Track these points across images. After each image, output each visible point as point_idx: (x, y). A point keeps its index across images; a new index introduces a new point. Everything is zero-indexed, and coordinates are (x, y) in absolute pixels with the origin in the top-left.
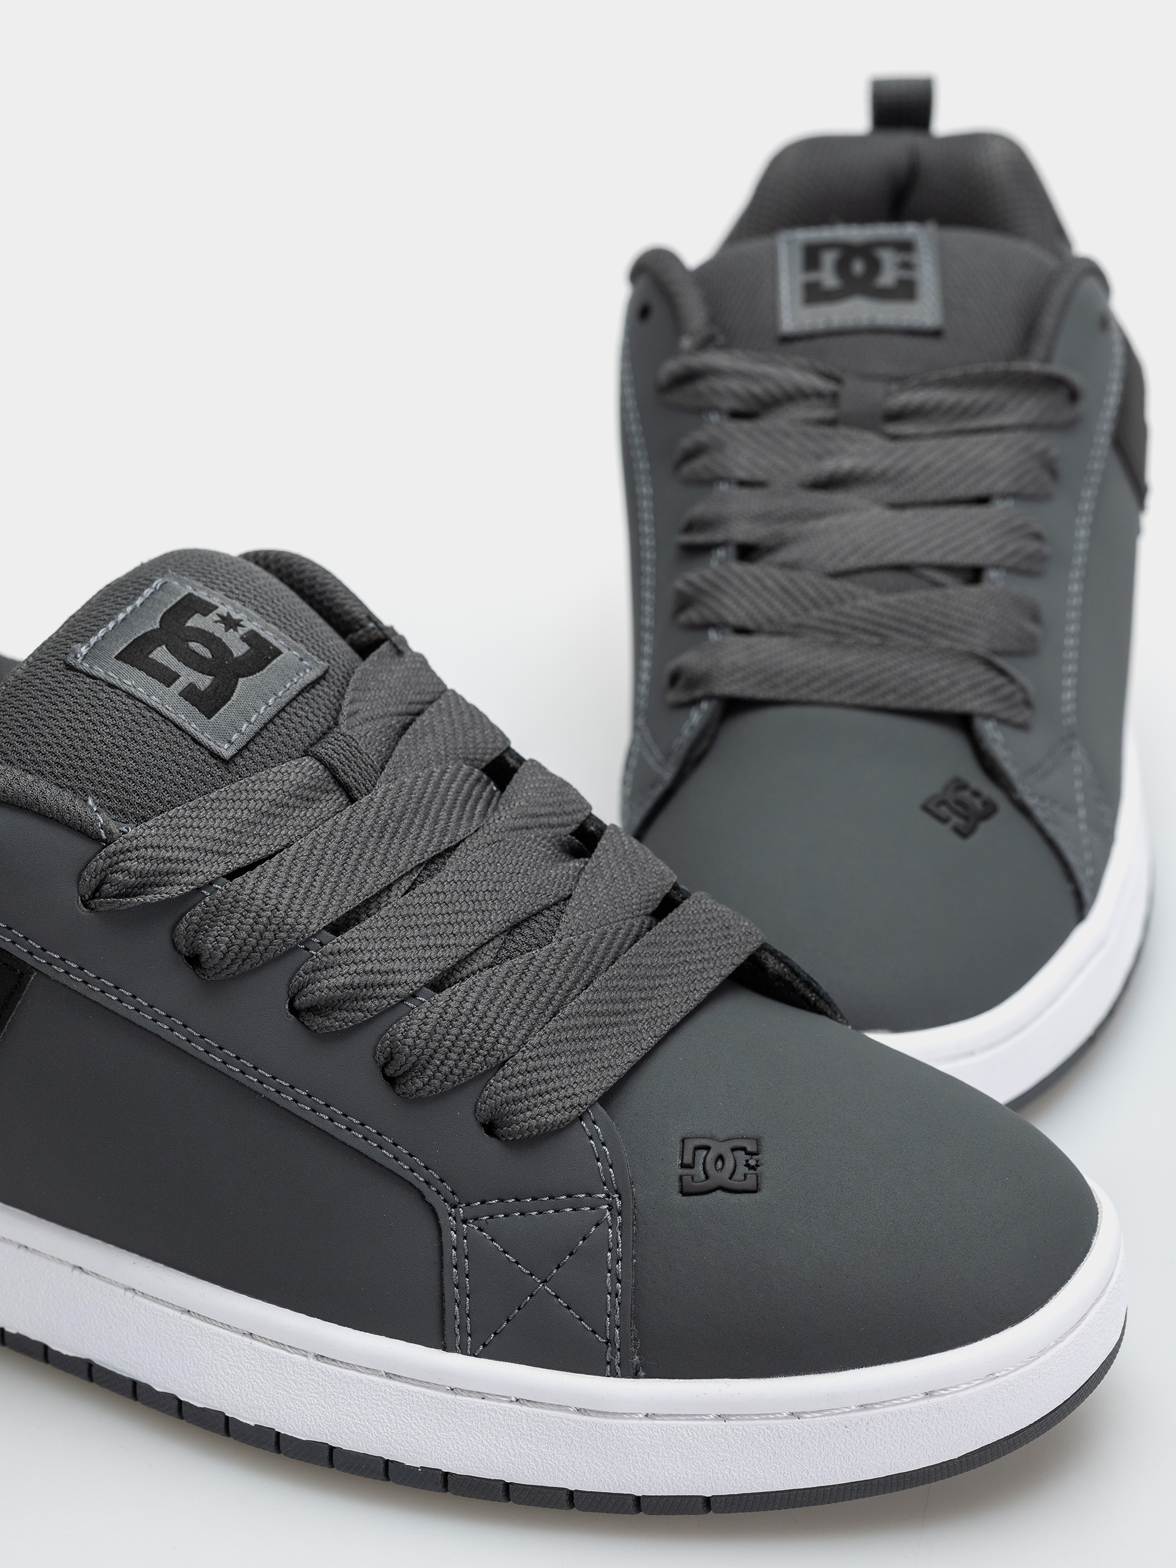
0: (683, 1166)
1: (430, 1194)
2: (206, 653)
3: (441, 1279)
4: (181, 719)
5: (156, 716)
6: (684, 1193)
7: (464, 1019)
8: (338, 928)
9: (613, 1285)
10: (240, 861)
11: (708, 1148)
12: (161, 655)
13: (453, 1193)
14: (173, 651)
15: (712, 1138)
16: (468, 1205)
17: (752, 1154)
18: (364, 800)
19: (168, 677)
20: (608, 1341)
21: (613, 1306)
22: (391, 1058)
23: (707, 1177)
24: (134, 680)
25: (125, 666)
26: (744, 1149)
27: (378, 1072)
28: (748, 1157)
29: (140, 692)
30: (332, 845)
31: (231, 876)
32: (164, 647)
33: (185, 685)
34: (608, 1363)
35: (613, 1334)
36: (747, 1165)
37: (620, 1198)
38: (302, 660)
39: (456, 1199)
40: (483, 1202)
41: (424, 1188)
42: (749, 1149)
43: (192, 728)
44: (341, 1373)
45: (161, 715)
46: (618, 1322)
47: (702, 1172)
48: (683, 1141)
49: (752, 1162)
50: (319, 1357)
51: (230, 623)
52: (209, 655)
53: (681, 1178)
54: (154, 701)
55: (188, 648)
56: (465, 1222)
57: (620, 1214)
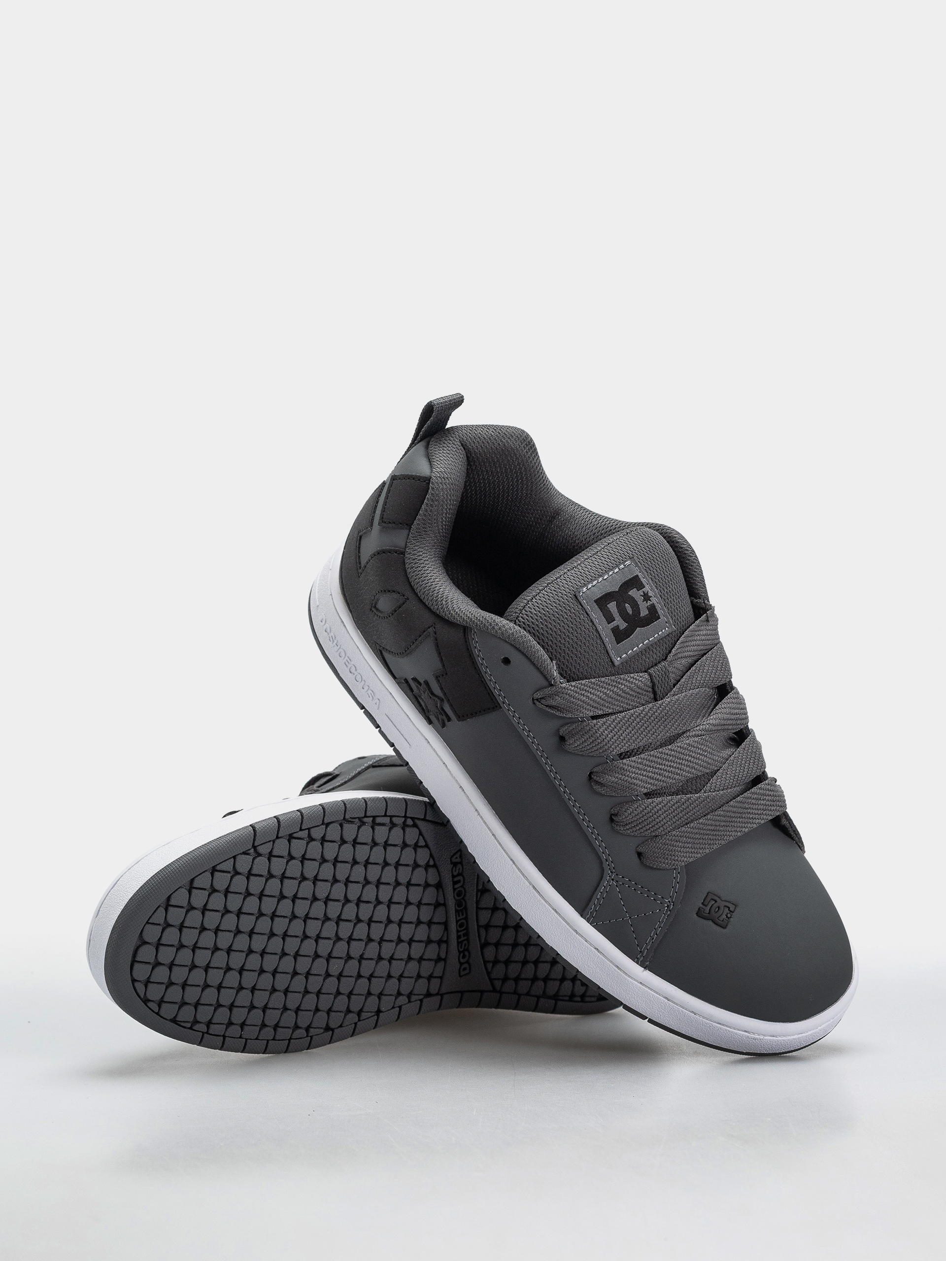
0: (703, 903)
1: (605, 864)
2: (630, 610)
3: (593, 894)
4: (606, 640)
5: (598, 635)
6: (699, 914)
7: (651, 815)
8: (622, 756)
9: (654, 935)
10: (600, 712)
11: (716, 901)
12: (612, 606)
13: (614, 868)
14: (618, 606)
15: (719, 898)
16: (617, 875)
17: (731, 911)
18: (660, 702)
19: (610, 619)
20: (641, 952)
21: (649, 942)
22: (616, 815)
23: (709, 913)
24: (596, 615)
25: (596, 606)
26: (729, 908)
27: (609, 816)
28: (729, 912)
29: (596, 621)
30: (638, 720)
31: (593, 718)
32: (615, 602)
33: (615, 625)
34: (637, 958)
35: (644, 951)
36: (727, 916)
37: (673, 905)
38: (666, 622)
39: (614, 871)
40: (623, 877)
41: (604, 861)
42: (731, 909)
43: (609, 647)
44: (539, 899)
45: (600, 635)
46: (648, 948)
47: (708, 910)
48: (708, 893)
49: (729, 915)
50: (534, 887)
51: (646, 597)
52: (631, 613)
53: (699, 909)
54: (600, 628)
55: (624, 606)
56: (613, 880)
57: (670, 911)
